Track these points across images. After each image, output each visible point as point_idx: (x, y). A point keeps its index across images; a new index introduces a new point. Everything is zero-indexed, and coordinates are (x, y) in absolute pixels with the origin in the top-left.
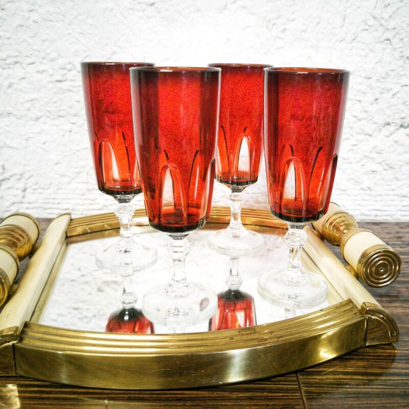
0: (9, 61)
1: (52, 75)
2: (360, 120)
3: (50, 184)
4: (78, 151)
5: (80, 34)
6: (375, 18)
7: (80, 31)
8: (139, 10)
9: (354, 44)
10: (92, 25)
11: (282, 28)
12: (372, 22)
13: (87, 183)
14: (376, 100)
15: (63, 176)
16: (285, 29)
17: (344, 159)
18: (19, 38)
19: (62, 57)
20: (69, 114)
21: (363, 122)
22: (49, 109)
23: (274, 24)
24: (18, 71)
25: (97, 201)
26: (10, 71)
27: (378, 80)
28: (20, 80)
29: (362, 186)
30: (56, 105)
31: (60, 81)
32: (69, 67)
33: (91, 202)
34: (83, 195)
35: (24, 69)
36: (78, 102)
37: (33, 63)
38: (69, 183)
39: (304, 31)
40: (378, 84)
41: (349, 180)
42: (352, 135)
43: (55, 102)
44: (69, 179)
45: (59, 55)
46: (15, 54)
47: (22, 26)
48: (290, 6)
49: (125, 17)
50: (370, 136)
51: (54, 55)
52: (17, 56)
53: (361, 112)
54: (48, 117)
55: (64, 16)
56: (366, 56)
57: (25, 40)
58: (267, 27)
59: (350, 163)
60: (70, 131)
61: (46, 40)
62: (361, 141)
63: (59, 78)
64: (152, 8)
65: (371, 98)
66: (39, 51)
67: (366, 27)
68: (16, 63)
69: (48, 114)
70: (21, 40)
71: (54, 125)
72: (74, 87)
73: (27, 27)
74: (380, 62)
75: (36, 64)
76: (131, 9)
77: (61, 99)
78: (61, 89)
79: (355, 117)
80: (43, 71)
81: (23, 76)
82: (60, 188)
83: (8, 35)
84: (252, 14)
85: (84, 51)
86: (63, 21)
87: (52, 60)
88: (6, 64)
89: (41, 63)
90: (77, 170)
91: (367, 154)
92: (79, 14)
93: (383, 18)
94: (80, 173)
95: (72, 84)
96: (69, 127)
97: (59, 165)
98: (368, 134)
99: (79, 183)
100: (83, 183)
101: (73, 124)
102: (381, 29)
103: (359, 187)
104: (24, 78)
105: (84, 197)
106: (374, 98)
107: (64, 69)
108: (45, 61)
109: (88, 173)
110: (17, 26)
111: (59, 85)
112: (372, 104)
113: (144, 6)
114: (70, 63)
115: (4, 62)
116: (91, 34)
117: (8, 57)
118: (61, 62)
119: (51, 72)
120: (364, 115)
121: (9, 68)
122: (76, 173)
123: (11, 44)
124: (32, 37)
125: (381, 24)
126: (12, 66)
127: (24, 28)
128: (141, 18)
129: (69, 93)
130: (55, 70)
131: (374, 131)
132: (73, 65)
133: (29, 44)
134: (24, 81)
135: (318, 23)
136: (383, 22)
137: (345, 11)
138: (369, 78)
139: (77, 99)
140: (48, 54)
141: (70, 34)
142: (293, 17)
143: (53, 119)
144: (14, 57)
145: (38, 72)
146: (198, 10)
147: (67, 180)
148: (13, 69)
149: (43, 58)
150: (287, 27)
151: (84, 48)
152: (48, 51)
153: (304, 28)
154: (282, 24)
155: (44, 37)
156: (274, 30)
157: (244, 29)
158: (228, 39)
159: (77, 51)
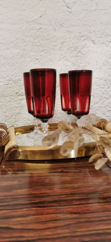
1: (4, 83)
2: (104, 94)
3: (3, 120)
4: (12, 108)
6: (106, 62)
7: (14, 68)
8: (33, 61)
9: (101, 70)
10: (18, 66)
11: (78, 65)
12: (105, 63)
13: (15, 119)
14: (109, 87)
15: (7, 116)
16: (79, 66)
20: (10, 95)
21: (105, 94)
22: (3, 94)
23: (76, 64)
25: (19, 125)
27: (109, 81)
29: (106, 116)
30: (6, 92)
31: (7, 85)
32: (10, 80)
33: (17, 125)
34: (14, 123)
36: (13, 91)
38: (9, 119)
39: (85, 66)
40: (109, 82)
41: (102, 114)
42: (102, 99)
43: (5, 92)
44: (9, 118)
45: (7, 76)
48: (80, 59)
49: (29, 63)
50: (108, 99)
51: (5, 76)
53: (104, 91)
54: (3, 97)
55: (9, 63)
56: (105, 73)
58: (73, 65)
59: (102, 108)
60: (10, 101)
62: (105, 101)
63: (6, 83)
64: (37, 60)
65: (107, 87)
67: (104, 65)
69: (3, 95)
71: (5, 99)
72: (12, 86)
74: (109, 75)
76: (31, 61)
77: (7, 91)
78: (7, 87)
79: (102, 93)
80: (2, 81)
82: (6, 121)
84: (69, 61)
85: (15, 75)
86: (8, 65)
87: (4, 78)
90: (12, 114)
91: (107, 105)
92: (14, 63)
93: (109, 62)
94: (13, 115)
95: (11, 85)
96: (9, 100)
97: (6, 113)
98: (107, 98)
99: (12, 119)
100: (14, 119)
101: (11, 98)
102: (109, 65)
103: (105, 116)
105: (14, 124)
106: (108, 87)
107: (8, 80)
108: (2, 78)
109: (15, 115)
111: (7, 86)
112: (108, 88)
113: (35, 60)
114: (10, 78)
116: (17, 69)
118: (7, 78)
119: (4, 82)
120: (105, 92)
122: (11, 115)
125: (109, 64)
128: (34, 63)
129: (10, 88)
130: (5, 81)
131: (109, 97)
135: (89, 64)
136: (109, 63)
137: (97, 60)
138: (106, 80)
139: (13, 90)
140: (3, 76)
141: (10, 69)
142: (81, 62)
143: (4, 97)
146: (52, 61)
147: (8, 118)
149: (2, 77)
150: (79, 65)
151: (15, 74)
152: (3, 75)
153: (85, 65)
154: (78, 64)
155: (2, 71)
156: (76, 66)
157: (66, 66)
158: (61, 69)
159: (13, 74)
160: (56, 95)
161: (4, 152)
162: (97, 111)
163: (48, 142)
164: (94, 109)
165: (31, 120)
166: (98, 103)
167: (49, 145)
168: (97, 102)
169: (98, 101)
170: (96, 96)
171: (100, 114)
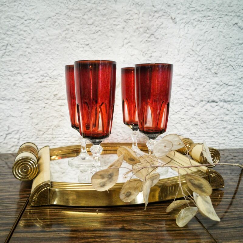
0: (15, 72)
1: (36, 79)
2: (188, 99)
3: (33, 135)
4: (48, 117)
5: (52, 59)
6: (193, 51)
7: (52, 58)
8: (81, 48)
9: (184, 63)
10: (58, 54)
11: (150, 55)
12: (191, 53)
13: (52, 134)
14: (196, 89)
15: (39, 131)
16: (151, 56)
17: (182, 119)
18: (21, 61)
19: (42, 70)
20: (44, 99)
21: (190, 100)
22: (34, 96)
23: (146, 54)
24: (19, 78)
25: (57, 144)
26: (15, 77)
27: (196, 80)
28: (20, 82)
29: (191, 132)
30: (38, 94)
31: (41, 82)
32: (45, 75)
33: (54, 144)
34: (50, 140)
35: (22, 76)
36: (49, 92)
37: (27, 74)
38: (43, 134)
39: (160, 57)
40: (196, 82)
41: (184, 129)
42: (185, 107)
43: (37, 93)
44: (43, 132)
46: (18, 69)
47: (22, 55)
48: (154, 45)
49: (74, 51)
50: (194, 107)
51: (38, 69)
52: (19, 70)
53: (189, 95)
54: (33, 100)
55: (44, 50)
56: (190, 68)
57: (24, 62)
58: (143, 55)
59: (185, 121)
60: (44, 107)
61: (35, 62)
62: (190, 109)
63: (40, 80)
64: (87, 46)
65: (193, 88)
66: (30, 68)
67: (189, 55)
68: (18, 73)
69: (33, 99)
70: (21, 62)
71: (36, 104)
72: (47, 85)
73: (25, 55)
74: (196, 71)
75: (29, 74)
76: (77, 47)
77: (40, 91)
78: (41, 86)
79: (186, 97)
80: (32, 77)
81: (22, 80)
82: (38, 138)
83: (15, 59)
84: (136, 49)
85: (53, 67)
86: (43, 53)
87: (37, 72)
88: (13, 74)
89: (31, 73)
90: (48, 128)
91: (193, 116)
92: (52, 50)
93: (197, 51)
94: (48, 129)
95: (47, 83)
96: (44, 105)
97: (38, 125)
98: (193, 106)
99: (48, 134)
100: (50, 134)
101: (46, 103)
102: (196, 56)
103: (190, 133)
104: (22, 81)
105: (50, 142)
106: (195, 89)
107: (43, 76)
108: (33, 72)
109: (53, 129)
110: (20, 55)
111: (40, 84)
112: (194, 91)
113: (83, 45)
114: (46, 73)
115: (11, 73)
116: (57, 59)
117: (15, 70)
118: (42, 72)
119: (36, 78)
120: (190, 97)
121: (15, 76)
122: (47, 129)
123: (16, 64)
124: (27, 60)
125: (196, 54)
126: (16, 75)
127: (23, 56)
128: (82, 51)
129: (45, 88)
130: (38, 76)
131: (195, 104)
132: (48, 74)
133: (26, 64)
134: (22, 82)
135: (167, 53)
136: (197, 52)
137: (179, 48)
138: (192, 79)
139: (49, 91)
140: (35, 69)
141: (46, 59)
142: (155, 50)
143: (36, 101)
144: (17, 70)
145: (30, 78)
146: (110, 47)
147: (42, 133)
148: (16, 76)
149: (33, 71)
150: (152, 55)
151: (53, 66)
152: (35, 67)
153: (160, 55)
154: (150, 54)
155: (33, 61)
156: (146, 56)
157: (131, 56)
158: (124, 61)
159: (50, 67)
160: (116, 99)
161: (30, 191)
162: (177, 125)
163: (100, 181)
164: (172, 121)
165: (76, 136)
166: (178, 113)
167: (103, 185)
168: (176, 111)
169: (179, 109)
170: (176, 102)
171: (182, 130)
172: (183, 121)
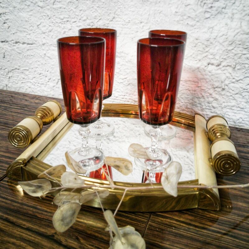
0: (64, 20)
5: (98, 7)
11: (210, 5)
16: (212, 7)
17: (244, 89)
18: (69, 9)
19: (89, 19)
23: (205, 3)
26: (65, 25)
28: (69, 30)
35: (71, 24)
37: (75, 22)
39: (225, 8)
45: (87, 18)
46: (67, 17)
47: (71, 2)
51: (85, 18)
52: (68, 18)
57: (72, 10)
58: (200, 5)
61: (82, 10)
66: (78, 16)
68: (68, 21)
70: (70, 10)
73: (73, 3)
75: (77, 22)
81: (70, 28)
83: (64, 7)
85: (99, 17)
87: (84, 21)
88: (63, 22)
89: (79, 22)
104: (71, 29)
108: (81, 21)
110: (69, 2)
115: (62, 20)
116: (103, 7)
117: (64, 18)
121: (64, 24)
123: (66, 12)
124: (75, 8)
126: (66, 23)
127: (72, 3)
132: (94, 23)
133: (74, 12)
134: (71, 30)
140: (82, 17)
141: (93, 7)
144: (66, 18)
145: (77, 26)
148: (66, 24)
149: (80, 19)
150: (213, 5)
151: (99, 15)
152: (82, 16)
153: (224, 6)
154: (210, 3)
155: (81, 8)
156: (205, 7)
157: (186, 6)
158: (176, 12)
159: (96, 16)
162: (237, 95)
164: (231, 91)
165: (120, 91)
166: (241, 81)
168: (238, 79)
169: (242, 77)
170: (238, 68)
171: (243, 103)
172: (246, 92)
